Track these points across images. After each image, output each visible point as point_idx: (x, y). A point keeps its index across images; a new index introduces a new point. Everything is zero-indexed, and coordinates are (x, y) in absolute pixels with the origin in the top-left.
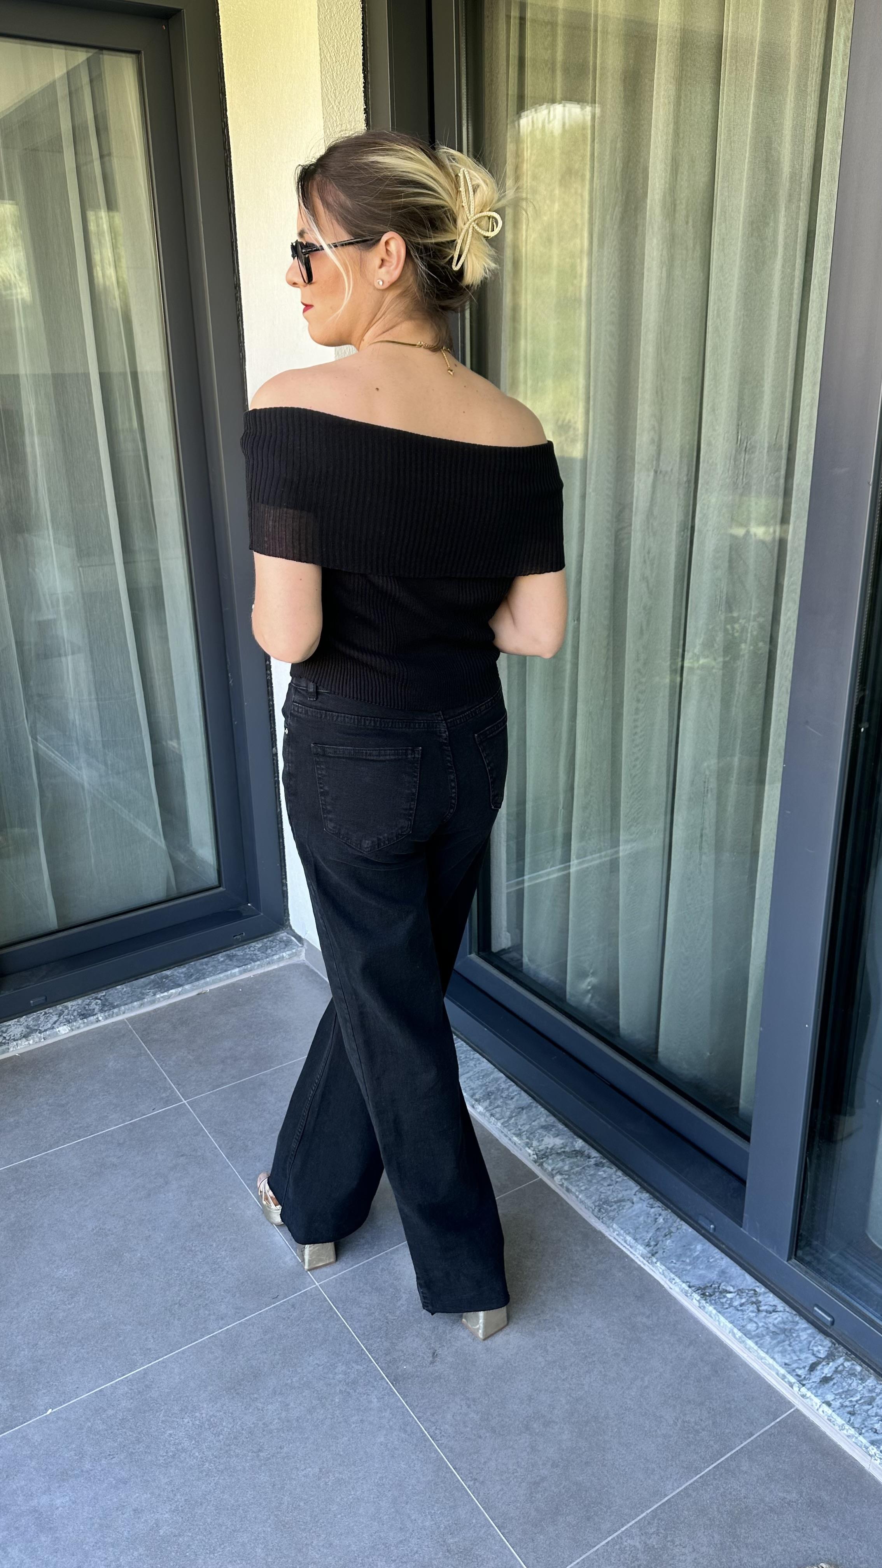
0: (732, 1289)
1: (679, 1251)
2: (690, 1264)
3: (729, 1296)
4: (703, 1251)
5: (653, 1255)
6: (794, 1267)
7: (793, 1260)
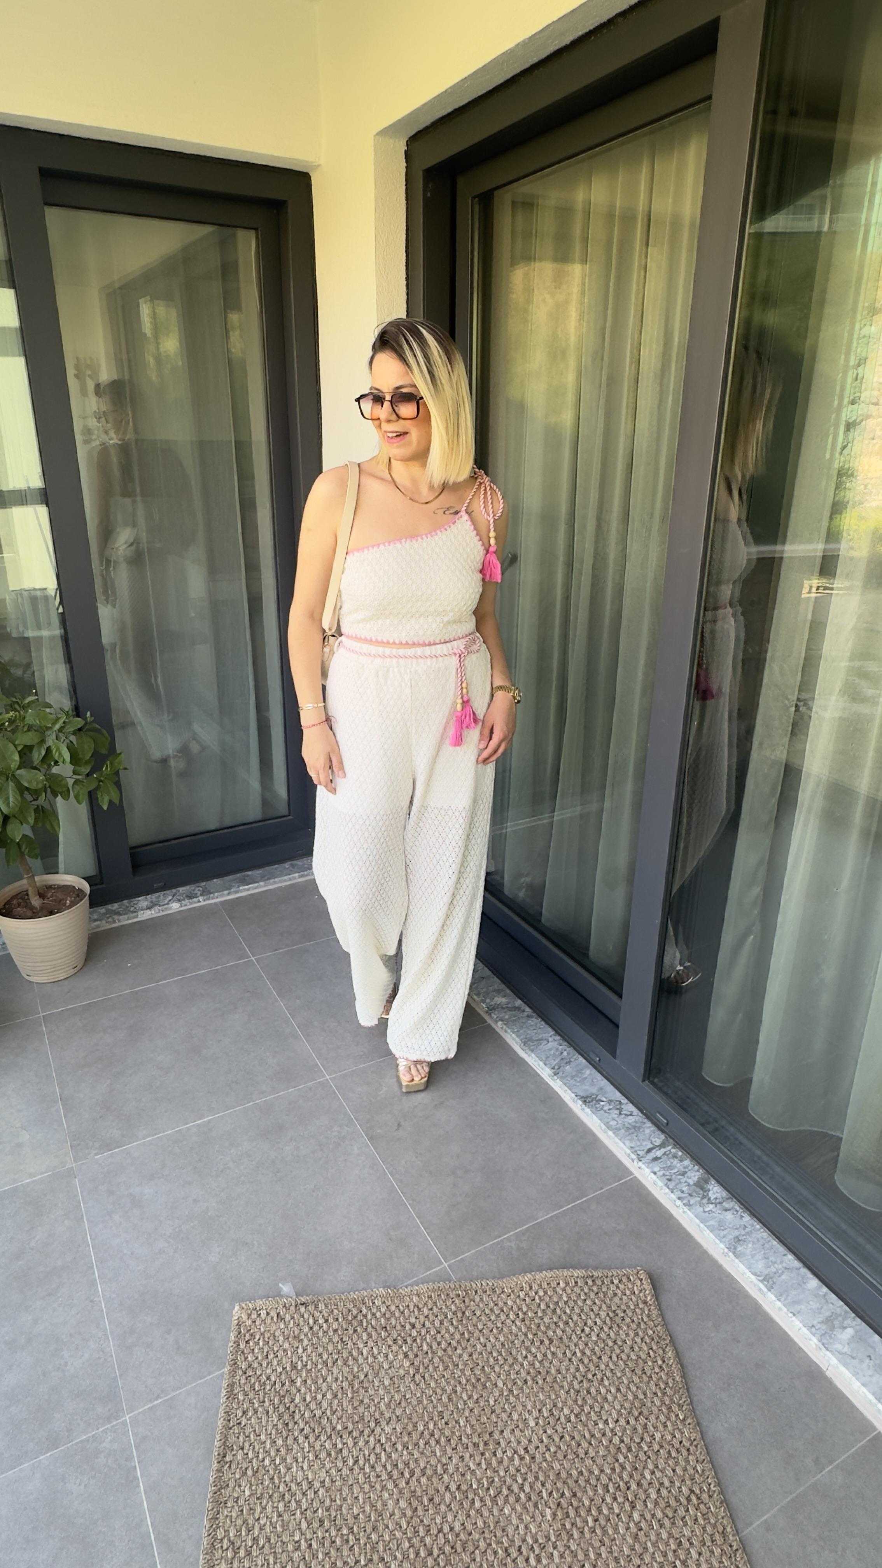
0: (605, 1099)
1: (574, 1073)
2: (579, 1082)
3: (602, 1103)
4: (590, 1074)
5: (555, 1075)
6: (647, 1086)
7: (647, 1082)
